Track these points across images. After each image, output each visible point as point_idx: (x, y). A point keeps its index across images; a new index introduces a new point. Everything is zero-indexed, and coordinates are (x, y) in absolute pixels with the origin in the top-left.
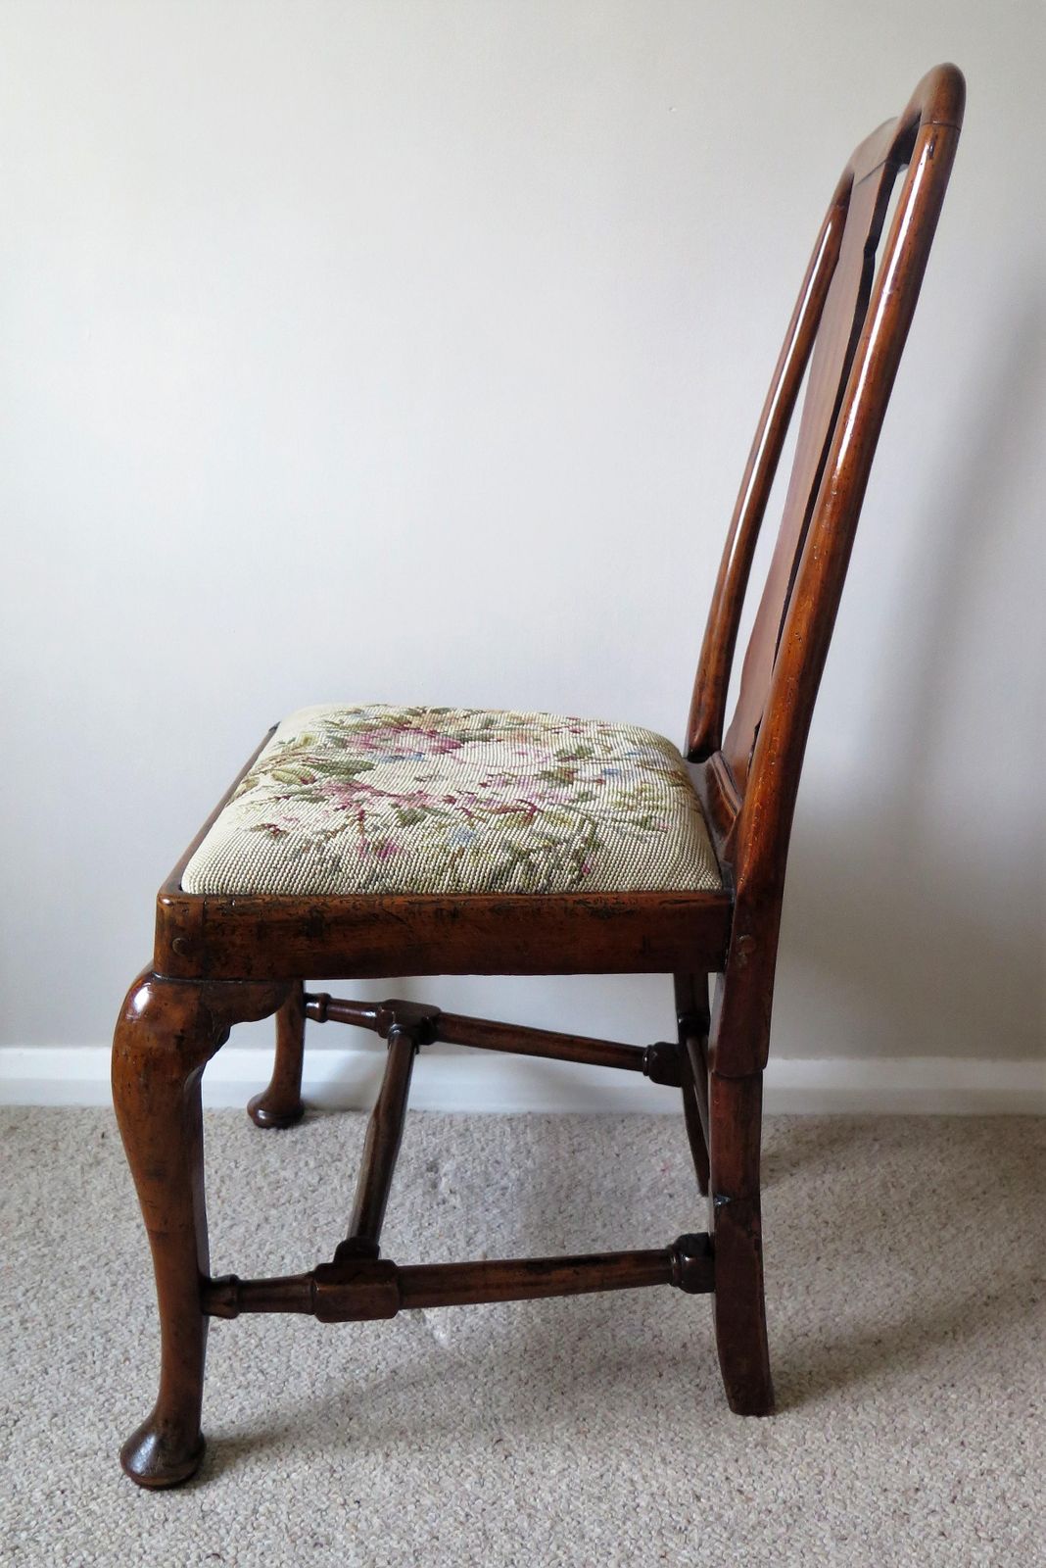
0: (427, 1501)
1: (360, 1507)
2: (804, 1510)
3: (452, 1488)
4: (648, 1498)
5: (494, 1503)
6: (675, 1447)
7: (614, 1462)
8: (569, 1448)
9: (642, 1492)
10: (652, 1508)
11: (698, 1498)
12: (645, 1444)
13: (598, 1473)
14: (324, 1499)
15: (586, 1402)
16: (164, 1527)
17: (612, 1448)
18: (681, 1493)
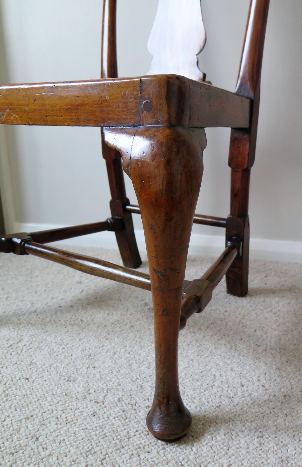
0: (122, 371)
1: (94, 369)
2: (292, 397)
3: (136, 368)
4: (220, 383)
5: (150, 376)
6: (239, 365)
7: (209, 368)
8: (192, 360)
9: (218, 380)
10: (220, 387)
11: (243, 386)
12: (226, 363)
13: (201, 371)
14: (81, 365)
15: (206, 345)
16: (13, 366)
17: (211, 362)
18: (235, 383)
